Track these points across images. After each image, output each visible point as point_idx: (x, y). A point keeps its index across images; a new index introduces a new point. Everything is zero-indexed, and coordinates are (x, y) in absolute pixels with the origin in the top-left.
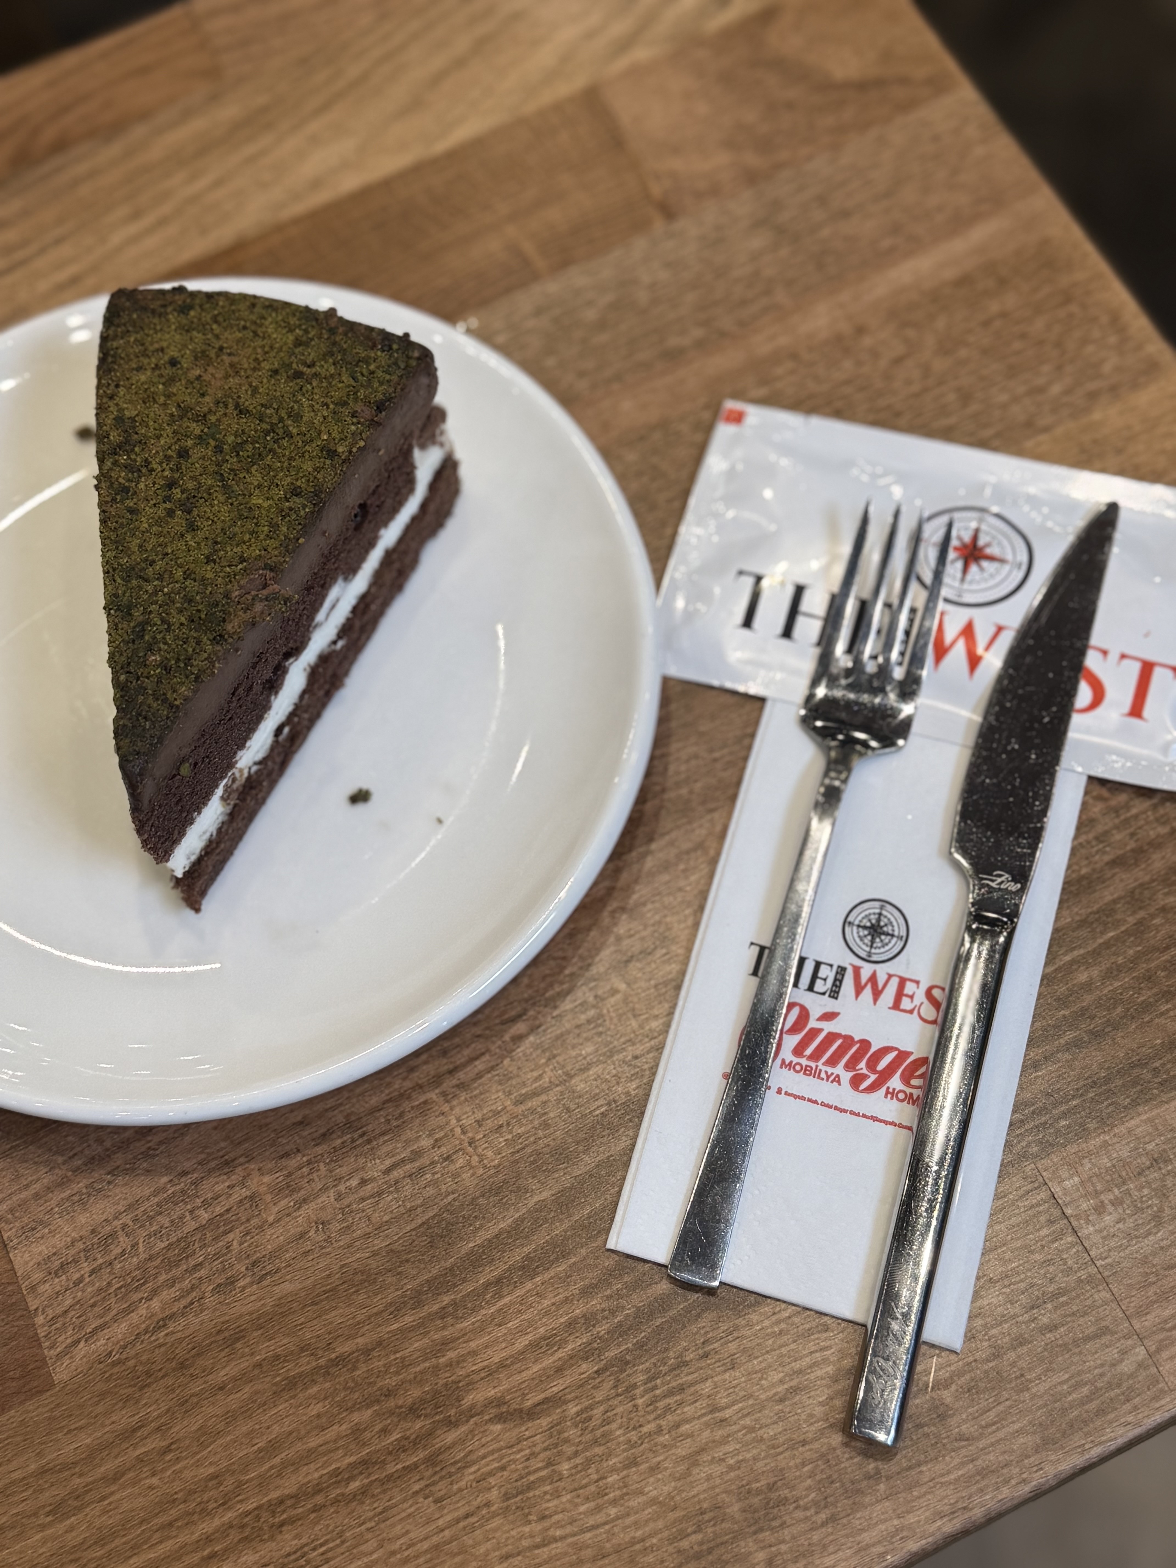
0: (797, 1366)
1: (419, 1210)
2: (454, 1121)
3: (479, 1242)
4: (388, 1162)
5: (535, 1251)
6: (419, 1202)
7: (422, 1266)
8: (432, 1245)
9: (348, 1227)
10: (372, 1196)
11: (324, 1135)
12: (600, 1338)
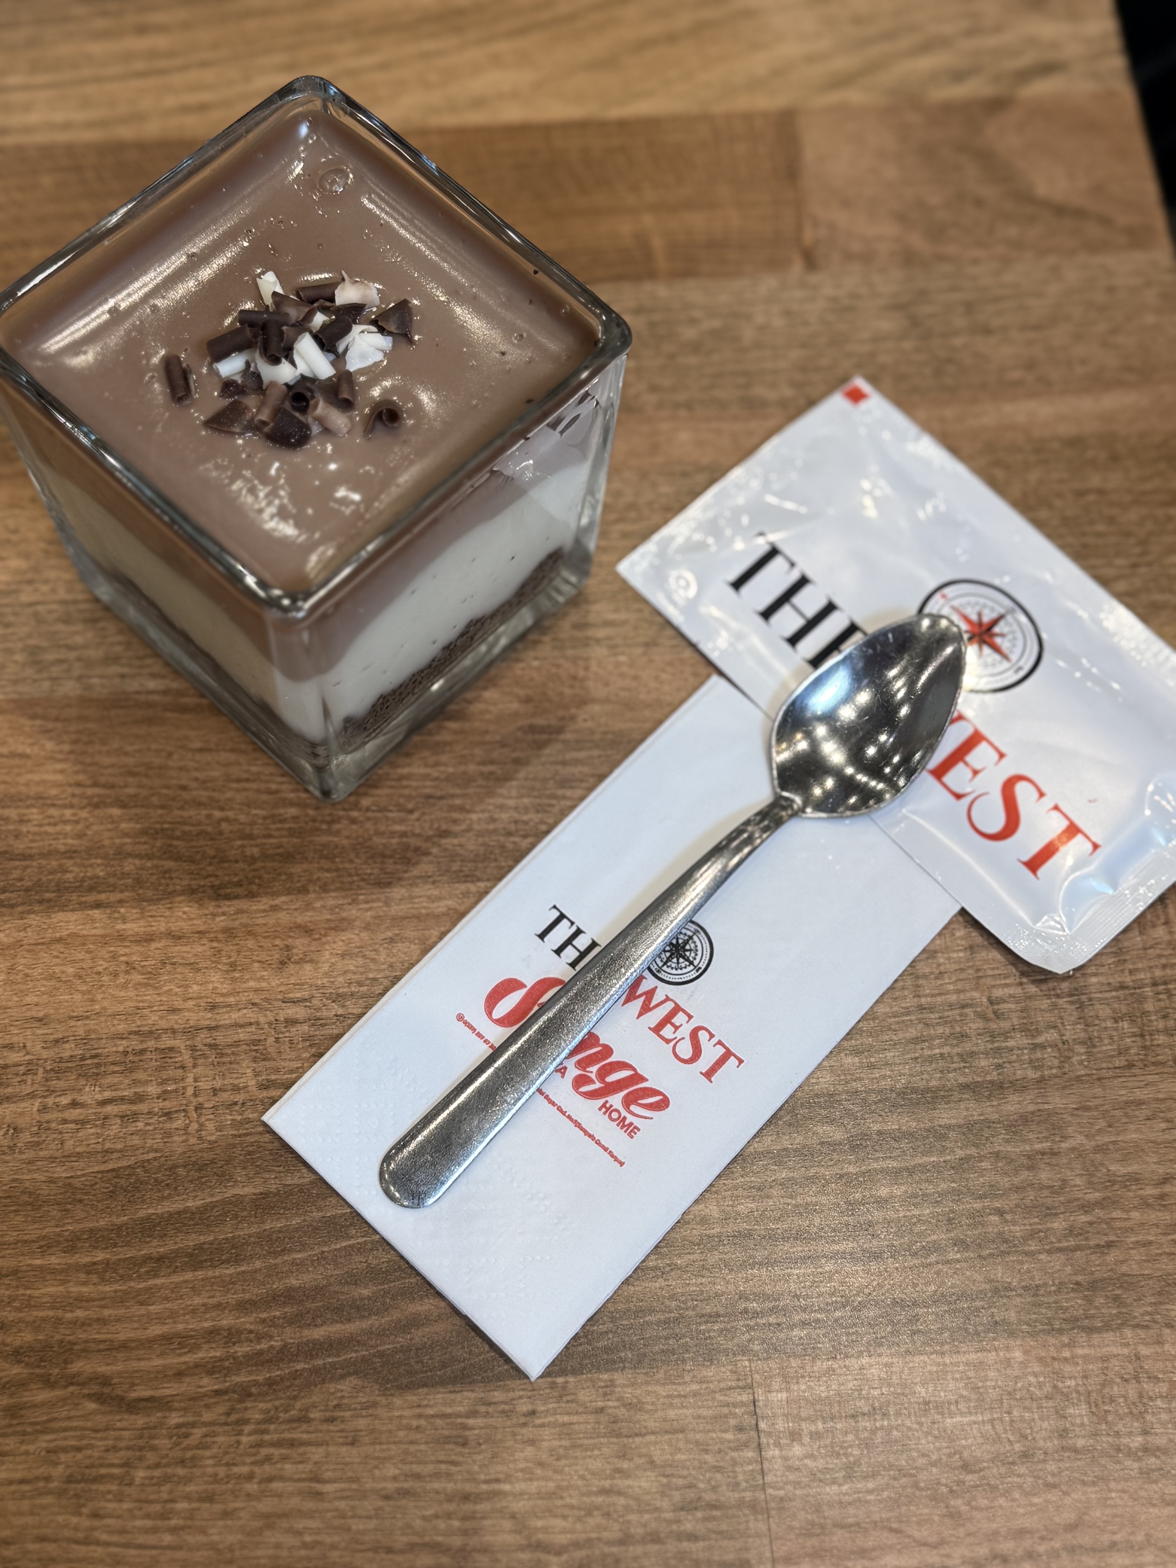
0: (417, 1468)
1: (115, 1155)
2: (190, 1080)
3: (159, 1212)
4: (107, 1094)
5: (211, 1243)
6: (119, 1146)
7: (93, 1213)
8: (112, 1195)
9: (38, 1144)
10: (75, 1122)
11: (57, 1041)
12: (234, 1359)
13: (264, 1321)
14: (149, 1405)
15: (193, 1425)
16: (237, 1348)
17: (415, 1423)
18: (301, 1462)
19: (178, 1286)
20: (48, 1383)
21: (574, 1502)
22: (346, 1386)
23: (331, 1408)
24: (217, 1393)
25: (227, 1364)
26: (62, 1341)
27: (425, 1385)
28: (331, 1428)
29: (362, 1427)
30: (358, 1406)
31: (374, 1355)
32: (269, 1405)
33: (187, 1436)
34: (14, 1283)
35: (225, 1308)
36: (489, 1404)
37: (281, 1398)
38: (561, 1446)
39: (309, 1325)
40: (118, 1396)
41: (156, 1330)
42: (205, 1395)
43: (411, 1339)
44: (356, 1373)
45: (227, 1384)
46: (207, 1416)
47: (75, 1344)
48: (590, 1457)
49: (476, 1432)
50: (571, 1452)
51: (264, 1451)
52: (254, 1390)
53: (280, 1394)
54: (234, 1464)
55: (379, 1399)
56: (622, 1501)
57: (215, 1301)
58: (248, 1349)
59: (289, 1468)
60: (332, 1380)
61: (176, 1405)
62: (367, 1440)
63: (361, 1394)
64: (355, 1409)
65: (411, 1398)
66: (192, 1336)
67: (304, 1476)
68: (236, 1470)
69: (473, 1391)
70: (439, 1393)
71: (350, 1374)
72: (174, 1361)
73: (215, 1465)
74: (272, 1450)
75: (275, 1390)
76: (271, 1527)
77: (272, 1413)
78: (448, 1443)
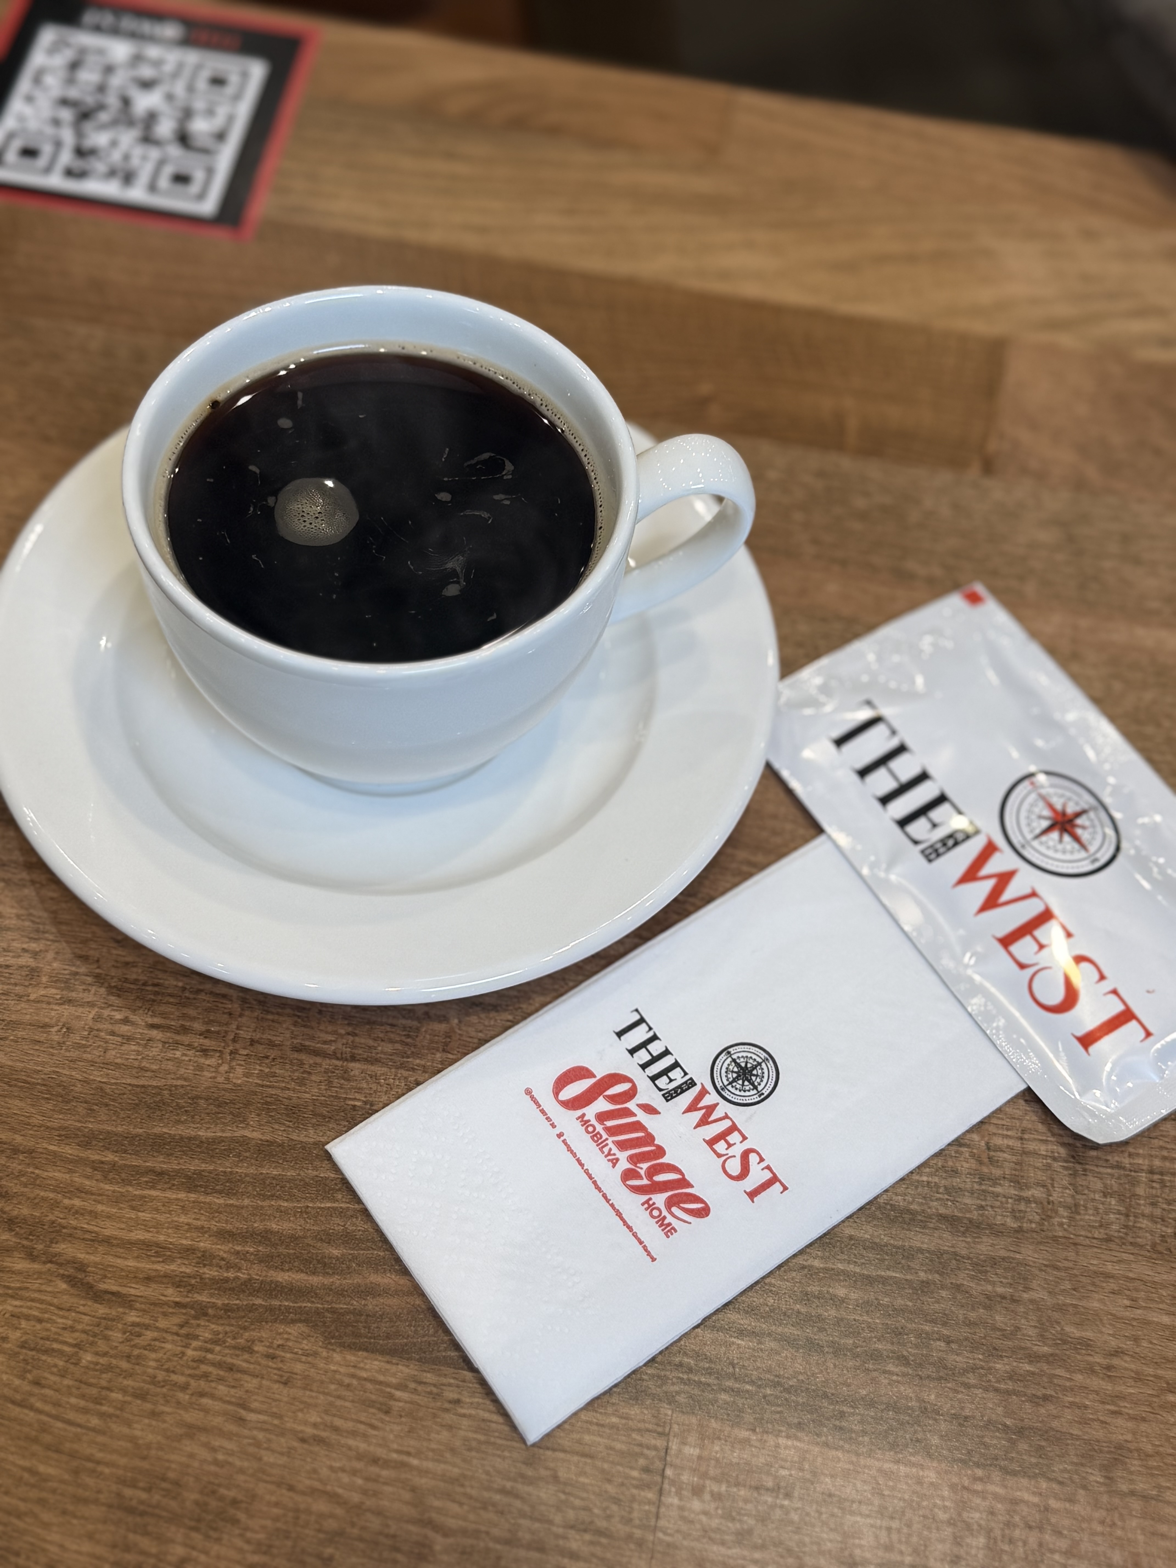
0: (337, 1422)
2: (233, 1026)
4: (157, 1020)
5: (210, 1172)
7: (114, 1118)
8: (135, 1107)
9: (84, 1046)
12: (201, 1279)
13: (238, 1253)
14: (114, 1298)
15: (147, 1327)
16: (206, 1270)
17: (347, 1380)
18: (233, 1387)
19: (170, 1201)
20: (31, 1256)
21: (474, 1492)
22: (294, 1330)
23: (275, 1346)
24: (177, 1304)
25: (193, 1281)
26: (53, 1222)
27: (366, 1350)
28: (270, 1364)
29: (299, 1372)
30: (300, 1352)
31: (327, 1310)
32: (220, 1328)
33: (139, 1335)
34: (27, 1161)
35: (206, 1232)
36: (421, 1383)
37: (232, 1325)
38: (475, 1439)
39: (276, 1268)
40: (88, 1283)
41: (139, 1235)
42: (166, 1304)
43: (365, 1305)
44: (306, 1321)
45: (188, 1300)
46: (162, 1323)
47: (64, 1228)
48: (499, 1456)
49: (401, 1404)
50: (483, 1447)
51: (204, 1368)
52: (211, 1311)
53: (233, 1322)
54: (173, 1372)
55: (320, 1350)
56: (518, 1503)
57: (199, 1223)
58: (216, 1273)
59: (222, 1389)
60: (282, 1322)
61: (138, 1305)
62: (299, 1383)
63: (305, 1342)
64: (296, 1353)
65: (351, 1358)
66: (169, 1249)
67: (233, 1400)
68: (174, 1377)
69: (408, 1366)
70: (376, 1360)
71: (300, 1321)
72: (146, 1266)
73: (156, 1368)
74: (210, 1369)
75: (229, 1317)
76: (190, 1436)
77: (221, 1336)
78: (373, 1407)
